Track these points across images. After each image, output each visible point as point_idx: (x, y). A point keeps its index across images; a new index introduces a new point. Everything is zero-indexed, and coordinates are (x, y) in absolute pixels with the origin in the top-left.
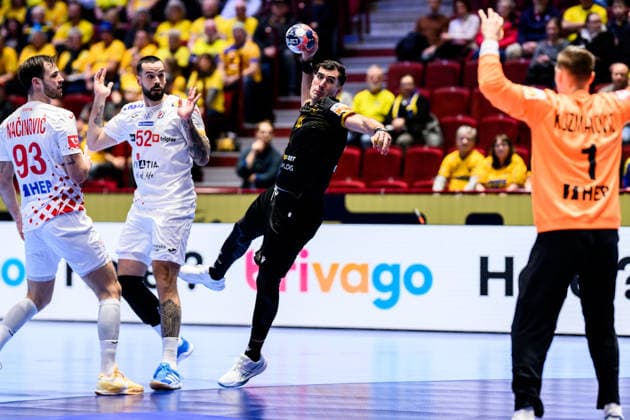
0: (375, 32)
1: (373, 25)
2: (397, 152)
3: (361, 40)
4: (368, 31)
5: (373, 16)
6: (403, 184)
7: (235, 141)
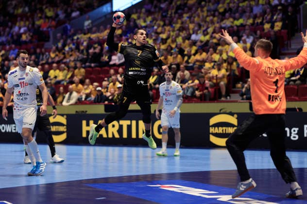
0: (293, 47)
1: (292, 45)
2: (296, 87)
3: (288, 50)
4: (290, 46)
5: (292, 42)
6: (297, 98)
7: (242, 84)
